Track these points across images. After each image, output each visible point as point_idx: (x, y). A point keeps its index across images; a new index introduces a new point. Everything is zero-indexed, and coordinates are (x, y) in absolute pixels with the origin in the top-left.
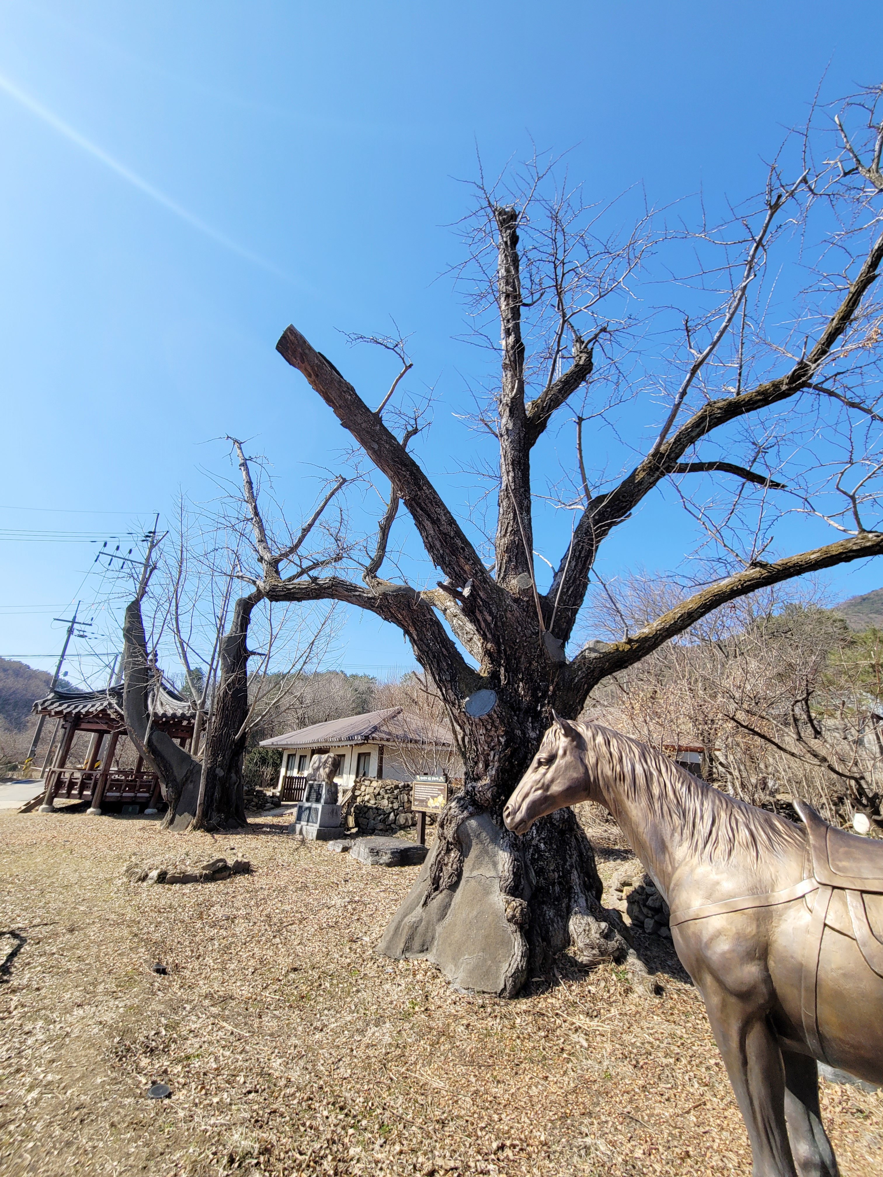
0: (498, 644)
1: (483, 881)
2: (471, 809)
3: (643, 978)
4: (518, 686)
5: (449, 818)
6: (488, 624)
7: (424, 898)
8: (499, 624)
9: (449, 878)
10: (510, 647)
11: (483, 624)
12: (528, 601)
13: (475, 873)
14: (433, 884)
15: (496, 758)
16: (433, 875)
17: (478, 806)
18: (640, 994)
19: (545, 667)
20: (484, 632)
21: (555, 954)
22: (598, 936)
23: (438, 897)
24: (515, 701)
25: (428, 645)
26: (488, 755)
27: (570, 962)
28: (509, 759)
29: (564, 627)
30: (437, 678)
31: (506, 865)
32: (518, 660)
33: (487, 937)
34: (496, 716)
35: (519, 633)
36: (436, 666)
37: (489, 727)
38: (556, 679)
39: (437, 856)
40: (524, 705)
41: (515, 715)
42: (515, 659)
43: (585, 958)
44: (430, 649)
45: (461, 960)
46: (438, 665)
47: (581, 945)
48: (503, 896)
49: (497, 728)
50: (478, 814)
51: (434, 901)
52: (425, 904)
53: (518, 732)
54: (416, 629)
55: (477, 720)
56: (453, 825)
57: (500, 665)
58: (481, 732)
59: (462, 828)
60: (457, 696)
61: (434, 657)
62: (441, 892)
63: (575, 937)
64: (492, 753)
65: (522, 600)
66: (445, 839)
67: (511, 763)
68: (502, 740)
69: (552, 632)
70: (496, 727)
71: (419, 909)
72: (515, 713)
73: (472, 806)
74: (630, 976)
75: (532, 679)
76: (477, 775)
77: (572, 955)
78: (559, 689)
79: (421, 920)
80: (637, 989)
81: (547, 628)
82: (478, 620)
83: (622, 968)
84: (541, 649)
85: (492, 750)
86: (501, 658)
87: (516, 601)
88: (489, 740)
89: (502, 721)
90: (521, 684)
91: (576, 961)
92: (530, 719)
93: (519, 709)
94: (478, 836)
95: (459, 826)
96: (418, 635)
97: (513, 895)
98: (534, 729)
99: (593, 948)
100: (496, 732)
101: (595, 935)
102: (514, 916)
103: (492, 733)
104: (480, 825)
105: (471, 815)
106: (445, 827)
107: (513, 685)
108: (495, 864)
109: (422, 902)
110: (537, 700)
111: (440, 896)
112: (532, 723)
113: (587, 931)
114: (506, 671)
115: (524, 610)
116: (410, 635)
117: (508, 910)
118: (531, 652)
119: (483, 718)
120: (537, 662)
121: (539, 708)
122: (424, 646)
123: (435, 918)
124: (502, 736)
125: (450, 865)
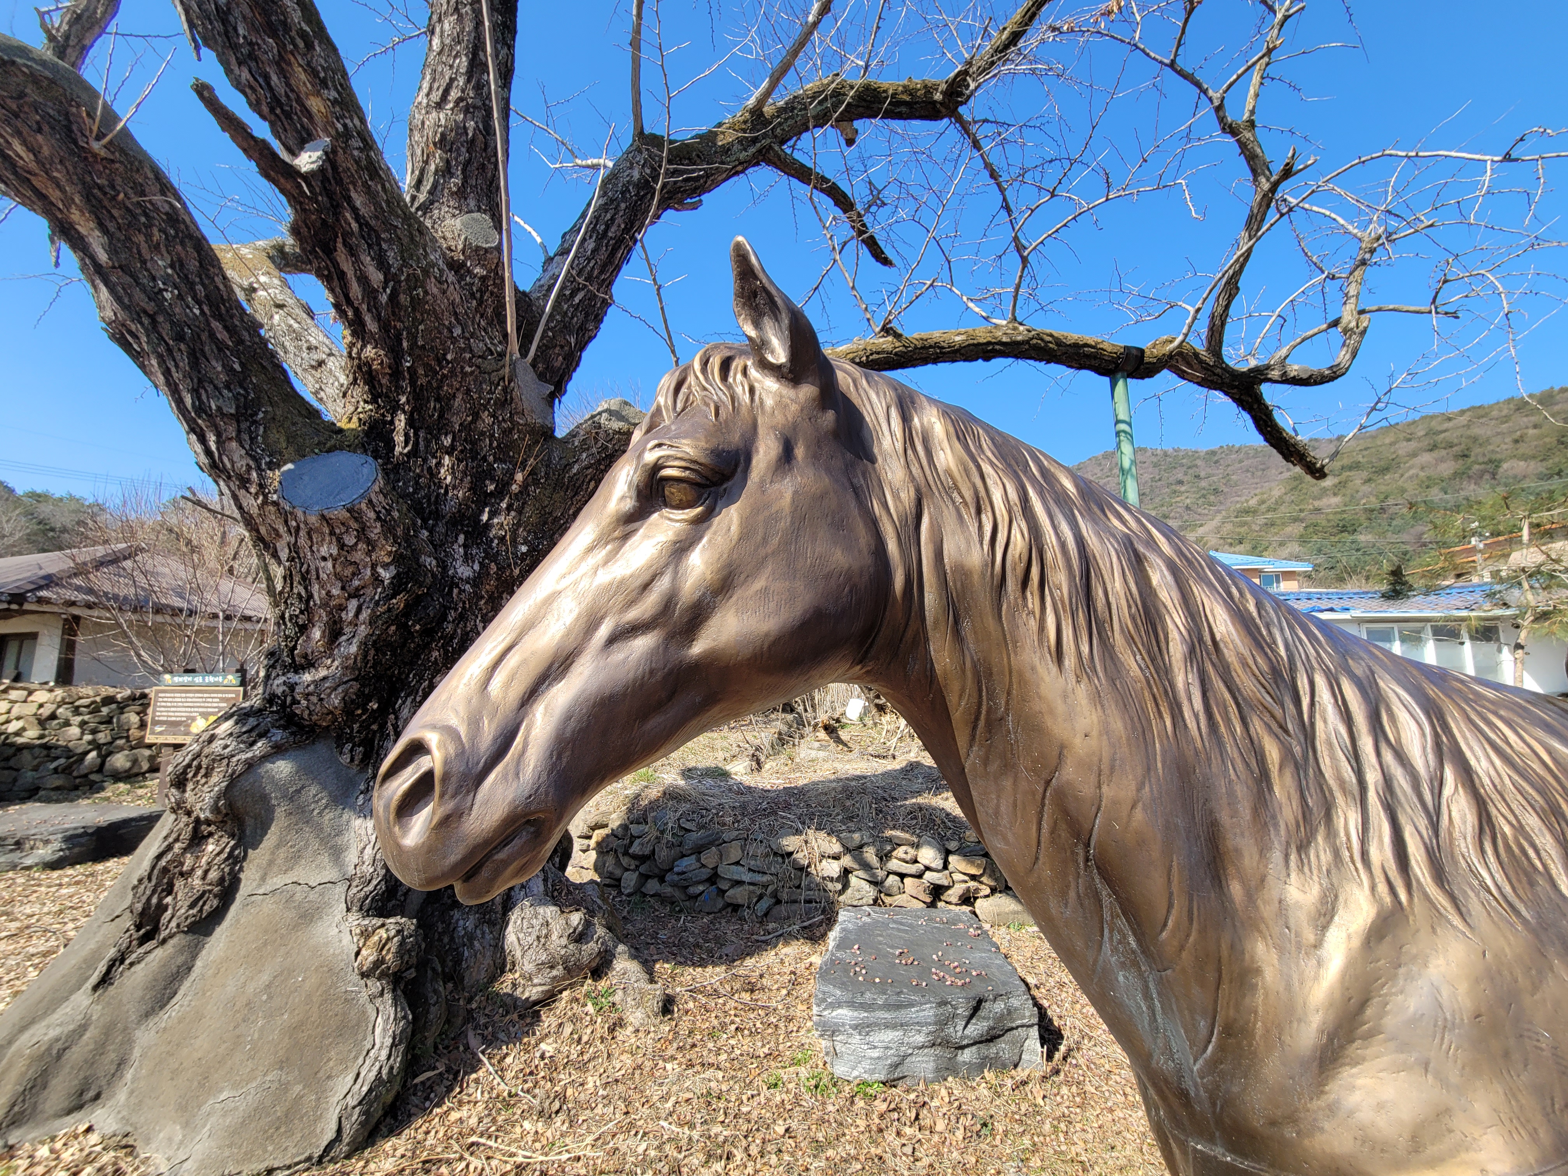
0: (395, 352)
1: (298, 897)
2: (278, 735)
3: (642, 994)
4: (439, 464)
5: (205, 762)
6: (370, 293)
7: (102, 967)
8: (404, 299)
9: (192, 906)
10: (428, 368)
11: (356, 290)
12: (483, 279)
13: (277, 881)
14: (138, 927)
15: (365, 615)
16: (139, 907)
17: (301, 727)
18: (637, 1024)
19: (511, 430)
20: (357, 312)
21: (470, 1000)
22: (564, 941)
23: (151, 957)
24: (428, 496)
25: (156, 296)
26: (342, 608)
27: (503, 1005)
28: (401, 619)
29: (557, 364)
30: (188, 400)
31: (369, 851)
32: (446, 403)
33: (295, 1029)
34: (372, 515)
35: (454, 340)
36: (184, 364)
37: (350, 540)
38: (531, 461)
39: (159, 857)
40: (449, 507)
41: (425, 526)
42: (438, 399)
43: (535, 990)
44: (161, 309)
45: (206, 1108)
46: (195, 363)
47: (529, 967)
48: (355, 920)
49: (372, 546)
50: (298, 746)
51: (138, 968)
52: (105, 980)
53: (429, 562)
54: (102, 226)
55: (313, 519)
56: (215, 778)
57: (395, 408)
58: (324, 551)
59: (245, 783)
60: (257, 460)
61: (180, 337)
62: (164, 941)
63: (518, 954)
64: (353, 604)
65: (469, 271)
66: (189, 813)
67: (403, 627)
68: (386, 575)
69: (534, 365)
70: (369, 542)
71: (82, 999)
72: (425, 521)
73: (285, 728)
74: (618, 998)
75: (474, 454)
76: (305, 656)
77: (508, 990)
78: (536, 483)
79: (83, 1028)
80: (631, 1019)
81: (524, 350)
82: (342, 275)
83: (602, 985)
84: (505, 389)
85: (350, 596)
86: (400, 390)
87: (456, 267)
88: (348, 571)
89: (389, 528)
90: (447, 460)
91: (517, 999)
92: (461, 538)
93: (437, 515)
94: (292, 797)
95: (233, 781)
96: (112, 251)
97: (380, 915)
98: (468, 558)
99: (552, 967)
100: (369, 553)
101: (558, 941)
102: (378, 963)
103: (358, 556)
104: (304, 770)
105: (278, 751)
106: (190, 786)
107: (425, 460)
108: (337, 854)
109: (94, 979)
110: (481, 499)
111: (159, 953)
112: (465, 546)
113: (543, 939)
114: (410, 422)
115: (473, 295)
116: (78, 244)
117: (364, 952)
118: (480, 391)
119: (332, 514)
120: (493, 416)
121: (485, 517)
122: (138, 295)
123: (132, 1011)
124: (386, 566)
125: (199, 873)
